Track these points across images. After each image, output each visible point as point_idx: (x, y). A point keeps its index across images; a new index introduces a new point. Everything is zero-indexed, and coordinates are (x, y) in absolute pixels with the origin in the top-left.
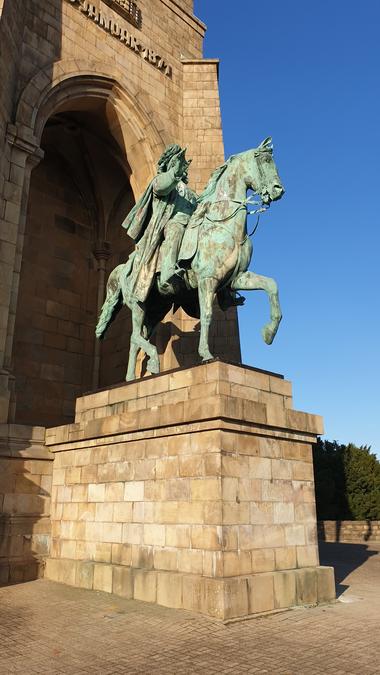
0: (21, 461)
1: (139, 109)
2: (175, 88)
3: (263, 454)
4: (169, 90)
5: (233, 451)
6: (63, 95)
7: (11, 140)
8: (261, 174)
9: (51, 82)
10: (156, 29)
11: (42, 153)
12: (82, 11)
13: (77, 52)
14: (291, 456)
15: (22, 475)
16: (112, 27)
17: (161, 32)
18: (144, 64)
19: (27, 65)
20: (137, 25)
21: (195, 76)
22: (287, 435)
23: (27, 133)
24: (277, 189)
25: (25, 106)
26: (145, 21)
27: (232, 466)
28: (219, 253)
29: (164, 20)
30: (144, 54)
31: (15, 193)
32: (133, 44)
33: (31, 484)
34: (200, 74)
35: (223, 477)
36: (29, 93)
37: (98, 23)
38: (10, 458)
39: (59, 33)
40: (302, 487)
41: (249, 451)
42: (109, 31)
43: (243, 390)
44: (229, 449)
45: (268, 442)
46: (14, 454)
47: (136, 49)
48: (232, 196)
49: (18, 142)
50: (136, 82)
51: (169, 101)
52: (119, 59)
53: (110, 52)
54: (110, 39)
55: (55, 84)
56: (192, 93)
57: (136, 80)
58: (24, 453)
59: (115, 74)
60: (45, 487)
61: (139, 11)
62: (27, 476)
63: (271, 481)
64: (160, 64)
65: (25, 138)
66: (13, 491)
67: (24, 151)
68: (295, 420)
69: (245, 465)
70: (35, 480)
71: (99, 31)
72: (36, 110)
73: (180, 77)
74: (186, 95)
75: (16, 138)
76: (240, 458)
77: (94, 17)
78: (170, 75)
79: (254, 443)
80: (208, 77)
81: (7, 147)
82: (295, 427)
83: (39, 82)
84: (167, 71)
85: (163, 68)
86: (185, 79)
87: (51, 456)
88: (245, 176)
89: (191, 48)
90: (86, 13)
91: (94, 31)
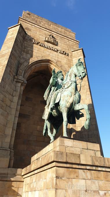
0: (11, 182)
1: (58, 66)
2: (70, 58)
3: (81, 177)
4: (68, 59)
5: (63, 177)
6: (34, 66)
7: (16, 80)
8: (78, 70)
9: (29, 63)
10: (63, 45)
11: (26, 82)
12: (39, 45)
13: (38, 55)
14: (98, 178)
15: (11, 188)
16: (49, 47)
17: (64, 45)
18: (59, 54)
19: (22, 61)
20: (57, 45)
21: (76, 54)
22: (94, 168)
23: (21, 77)
24: (83, 73)
25: (20, 71)
26: (59, 44)
27: (62, 183)
28: (66, 99)
29: (65, 42)
30: (59, 52)
31: (17, 94)
32: (55, 50)
33: (14, 191)
34: (77, 53)
35: (56, 189)
36: (22, 67)
37: (44, 47)
38: (7, 181)
39: (32, 51)
40: (105, 194)
41: (72, 176)
42: (48, 48)
43: (72, 149)
44: (61, 176)
45: (84, 171)
46: (8, 179)
47: (56, 51)
48: (70, 79)
49: (18, 80)
50: (57, 59)
51: (68, 62)
52: (51, 54)
53: (48, 53)
54: (48, 50)
55: (30, 64)
56: (75, 59)
57: (56, 59)
58: (12, 179)
59: (49, 58)
60: (20, 193)
61: (57, 42)
62: (13, 188)
63: (86, 191)
64: (64, 53)
65: (20, 79)
66: (7, 194)
67: (20, 82)
68: (97, 161)
69: (70, 183)
70: (16, 190)
71: (44, 49)
72: (24, 71)
73: (72, 55)
74: (74, 59)
75: (17, 79)
76: (67, 180)
77: (43, 46)
78: (68, 55)
79: (75, 172)
80: (80, 53)
81: (14, 82)
82: (97, 164)
83: (25, 64)
84: (67, 54)
85: (66, 54)
86: (73, 55)
87: (22, 180)
88: (73, 72)
89: (75, 47)
90: (41, 45)
91: (43, 49)
